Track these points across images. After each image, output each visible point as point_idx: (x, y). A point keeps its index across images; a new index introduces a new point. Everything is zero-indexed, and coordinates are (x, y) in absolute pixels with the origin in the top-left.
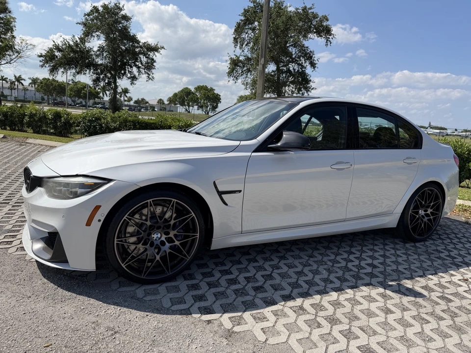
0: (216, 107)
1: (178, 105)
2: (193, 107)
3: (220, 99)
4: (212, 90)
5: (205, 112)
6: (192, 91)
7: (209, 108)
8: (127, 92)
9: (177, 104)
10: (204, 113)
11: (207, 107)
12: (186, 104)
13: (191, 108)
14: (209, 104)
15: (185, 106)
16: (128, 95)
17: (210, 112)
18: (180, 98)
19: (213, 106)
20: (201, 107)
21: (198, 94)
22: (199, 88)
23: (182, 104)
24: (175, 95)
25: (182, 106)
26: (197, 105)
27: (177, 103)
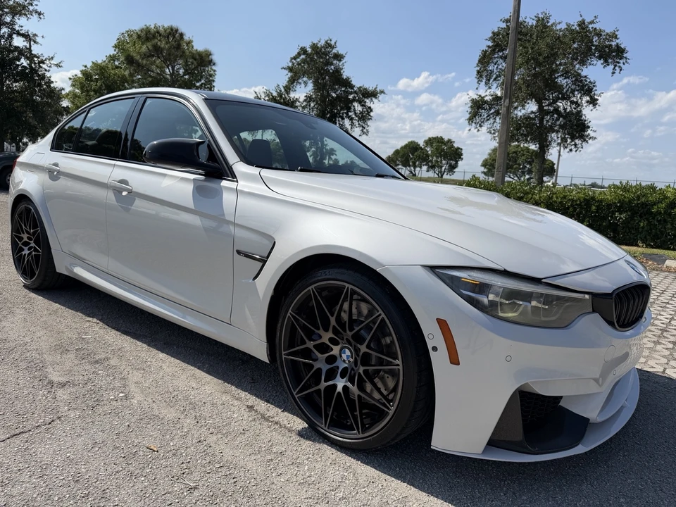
0: (455, 166)
1: (400, 167)
2: (421, 167)
3: (462, 154)
4: (450, 141)
5: (438, 175)
6: (421, 145)
7: (443, 168)
8: (333, 154)
9: (398, 165)
10: (436, 176)
11: (441, 167)
12: (411, 163)
13: (418, 169)
14: (444, 162)
15: (410, 166)
16: (333, 157)
17: (446, 173)
18: (402, 157)
19: (450, 165)
20: (433, 167)
21: (428, 149)
22: (430, 142)
23: (406, 164)
24: (397, 152)
25: (405, 166)
26: (426, 165)
27: (398, 163)
